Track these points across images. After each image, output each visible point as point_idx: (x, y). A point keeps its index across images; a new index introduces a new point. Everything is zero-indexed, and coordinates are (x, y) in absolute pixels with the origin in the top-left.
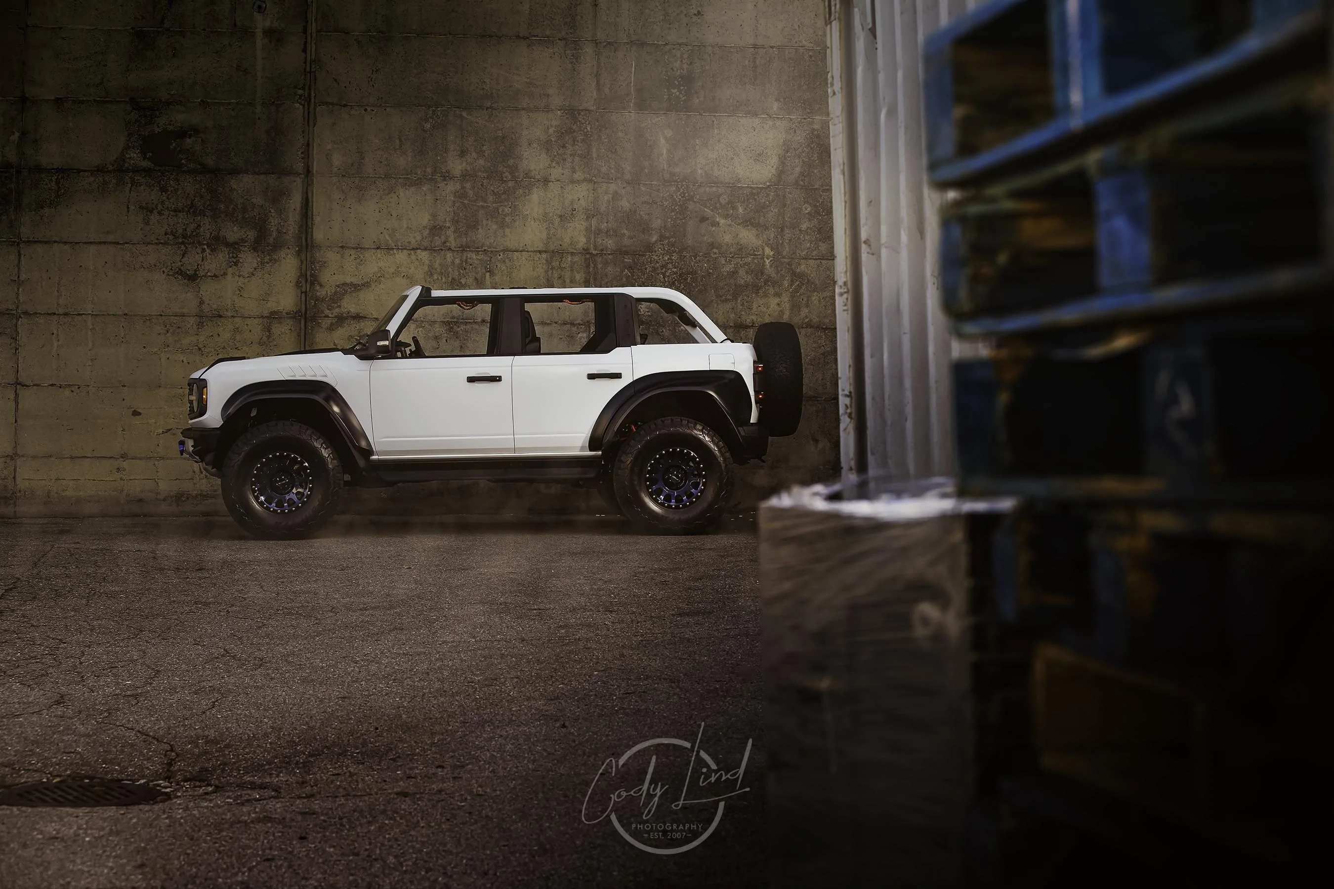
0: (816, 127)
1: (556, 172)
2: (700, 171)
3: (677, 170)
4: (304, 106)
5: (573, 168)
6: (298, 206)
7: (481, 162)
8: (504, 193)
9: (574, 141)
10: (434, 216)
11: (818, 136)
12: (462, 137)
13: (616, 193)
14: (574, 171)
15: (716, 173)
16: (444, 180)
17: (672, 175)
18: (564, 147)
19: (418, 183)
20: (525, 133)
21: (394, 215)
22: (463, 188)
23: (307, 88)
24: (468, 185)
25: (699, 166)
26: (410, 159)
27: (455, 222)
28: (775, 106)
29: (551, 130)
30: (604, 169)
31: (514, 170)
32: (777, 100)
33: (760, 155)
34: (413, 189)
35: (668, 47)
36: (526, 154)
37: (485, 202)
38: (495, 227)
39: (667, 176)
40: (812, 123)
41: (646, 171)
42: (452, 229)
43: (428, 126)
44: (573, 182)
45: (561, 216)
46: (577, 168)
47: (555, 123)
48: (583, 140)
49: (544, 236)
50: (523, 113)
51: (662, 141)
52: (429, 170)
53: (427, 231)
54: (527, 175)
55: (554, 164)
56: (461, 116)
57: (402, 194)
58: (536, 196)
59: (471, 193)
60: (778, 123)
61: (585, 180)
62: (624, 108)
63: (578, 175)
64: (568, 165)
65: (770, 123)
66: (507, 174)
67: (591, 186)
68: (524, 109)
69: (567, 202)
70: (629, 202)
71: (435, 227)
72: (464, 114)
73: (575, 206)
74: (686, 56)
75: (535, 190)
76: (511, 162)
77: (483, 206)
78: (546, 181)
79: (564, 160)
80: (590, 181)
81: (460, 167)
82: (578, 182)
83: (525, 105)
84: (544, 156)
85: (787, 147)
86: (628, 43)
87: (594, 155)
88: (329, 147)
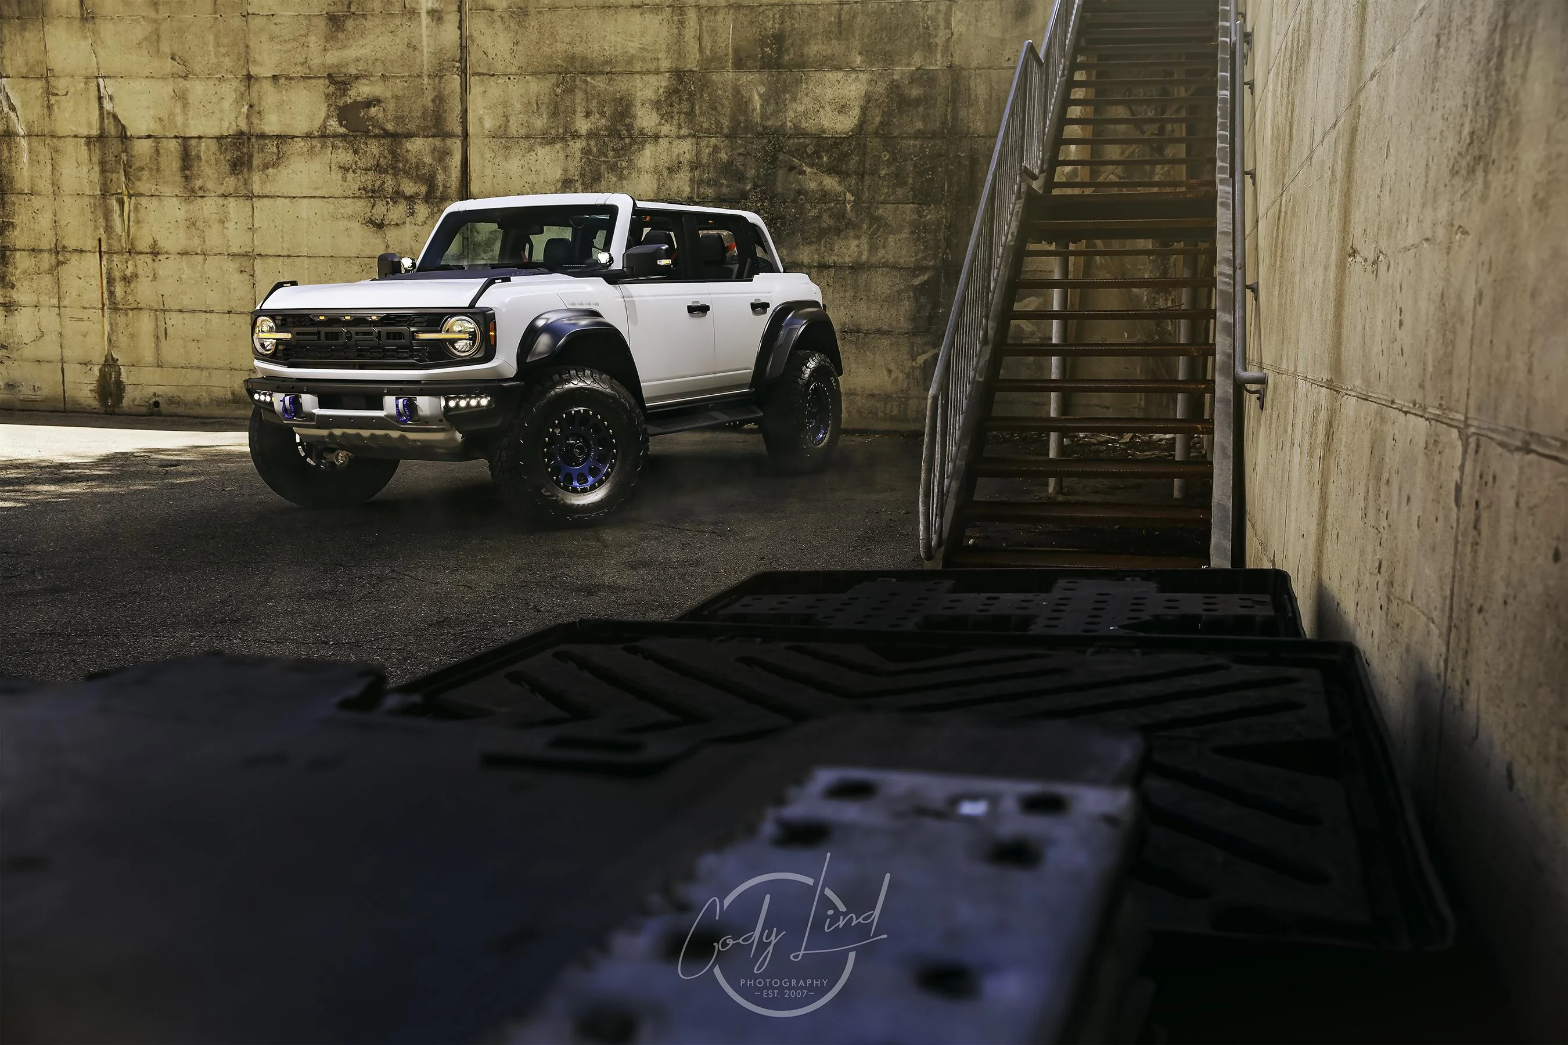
0: (896, 77)
1: (665, 129)
2: (789, 124)
3: (769, 123)
4: (461, 77)
5: (680, 125)
6: (459, 164)
7: (603, 121)
8: (622, 149)
9: (680, 100)
10: (565, 170)
11: (898, 87)
12: (587, 100)
13: (716, 146)
14: (680, 127)
15: (804, 125)
16: (573, 139)
17: (765, 128)
18: (671, 105)
19: (552, 142)
20: (639, 94)
21: (534, 171)
22: (588, 145)
23: (463, 61)
24: (592, 143)
25: (788, 119)
26: (545, 121)
27: (582, 175)
28: (859, 59)
29: (661, 91)
30: (705, 125)
31: (629, 128)
32: (860, 53)
33: (843, 106)
34: (548, 147)
35: (761, 9)
36: (639, 113)
37: (607, 157)
38: (614, 179)
39: (760, 129)
40: (893, 74)
41: (742, 125)
42: (580, 182)
43: (559, 91)
44: (679, 137)
45: (669, 169)
46: (683, 125)
47: (664, 84)
48: (687, 99)
49: (655, 186)
50: (637, 76)
51: (756, 97)
52: (561, 130)
53: (560, 184)
54: (641, 132)
55: (663, 122)
56: (586, 82)
57: (539, 152)
58: (648, 150)
59: (595, 150)
60: (861, 75)
61: (690, 135)
62: (723, 68)
63: (684, 131)
64: (675, 122)
65: (854, 76)
66: (624, 132)
67: (694, 140)
68: (637, 72)
69: (674, 156)
70: (726, 154)
71: (566, 180)
72: (589, 79)
73: (681, 159)
74: (777, 16)
75: (647, 145)
76: (627, 121)
77: (604, 161)
78: (657, 137)
79: (672, 117)
80: (694, 136)
81: (586, 127)
82: (684, 137)
83: (638, 69)
84: (654, 114)
85: (868, 98)
86: (726, 7)
87: (697, 112)
88: (481, 112)
